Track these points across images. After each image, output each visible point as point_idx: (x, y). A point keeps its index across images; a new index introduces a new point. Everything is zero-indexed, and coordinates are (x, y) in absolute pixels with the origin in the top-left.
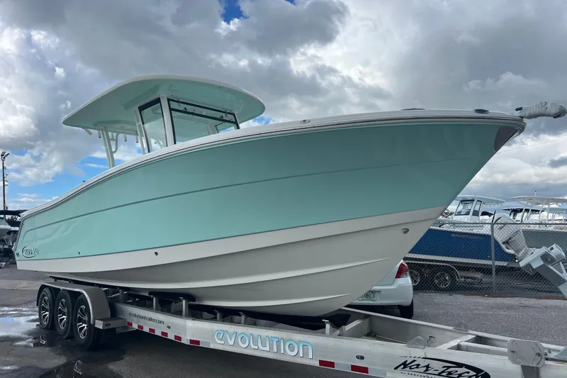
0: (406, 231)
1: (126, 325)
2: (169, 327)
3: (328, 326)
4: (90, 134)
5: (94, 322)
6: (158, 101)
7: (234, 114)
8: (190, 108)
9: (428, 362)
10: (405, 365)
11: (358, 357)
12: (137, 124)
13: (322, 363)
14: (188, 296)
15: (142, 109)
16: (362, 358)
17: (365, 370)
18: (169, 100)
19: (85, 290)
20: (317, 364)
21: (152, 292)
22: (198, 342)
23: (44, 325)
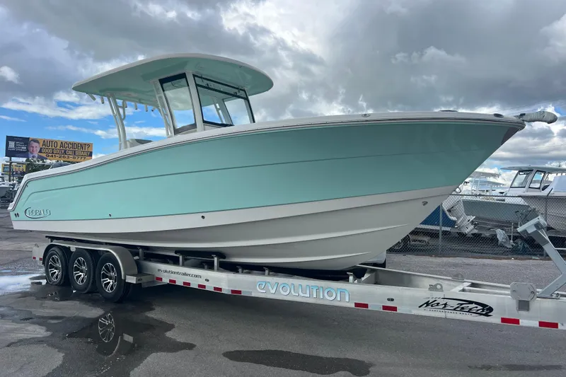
0: (425, 203)
1: (155, 279)
2: (207, 280)
3: (351, 278)
4: (94, 99)
5: (125, 277)
6: (183, 76)
7: (244, 91)
8: (212, 85)
9: (445, 301)
10: (427, 304)
11: (389, 300)
12: (157, 96)
13: (357, 305)
14: (220, 254)
15: (162, 81)
16: (392, 300)
17: (394, 309)
18: (194, 76)
19: (111, 249)
20: (353, 306)
21: (178, 251)
22: (240, 292)
23: (54, 282)
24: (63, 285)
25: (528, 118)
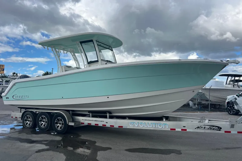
0: (193, 91)
1: (80, 123)
2: (107, 123)
3: (164, 120)
4: (45, 48)
5: (68, 123)
6: (92, 41)
7: (111, 47)
11: (184, 127)
12: (79, 48)
13: (171, 129)
14: (110, 112)
15: (81, 43)
16: (185, 127)
17: (186, 130)
18: (96, 41)
19: (61, 111)
20: (170, 130)
21: (89, 112)
22: (122, 127)
23: (28, 127)
24: (32, 128)
25: (230, 62)
